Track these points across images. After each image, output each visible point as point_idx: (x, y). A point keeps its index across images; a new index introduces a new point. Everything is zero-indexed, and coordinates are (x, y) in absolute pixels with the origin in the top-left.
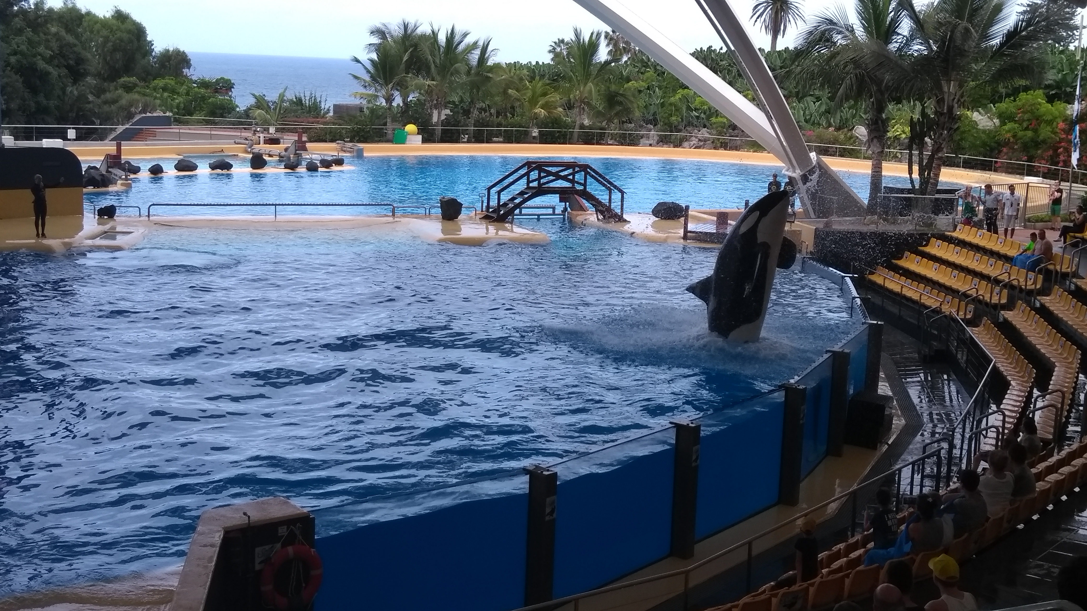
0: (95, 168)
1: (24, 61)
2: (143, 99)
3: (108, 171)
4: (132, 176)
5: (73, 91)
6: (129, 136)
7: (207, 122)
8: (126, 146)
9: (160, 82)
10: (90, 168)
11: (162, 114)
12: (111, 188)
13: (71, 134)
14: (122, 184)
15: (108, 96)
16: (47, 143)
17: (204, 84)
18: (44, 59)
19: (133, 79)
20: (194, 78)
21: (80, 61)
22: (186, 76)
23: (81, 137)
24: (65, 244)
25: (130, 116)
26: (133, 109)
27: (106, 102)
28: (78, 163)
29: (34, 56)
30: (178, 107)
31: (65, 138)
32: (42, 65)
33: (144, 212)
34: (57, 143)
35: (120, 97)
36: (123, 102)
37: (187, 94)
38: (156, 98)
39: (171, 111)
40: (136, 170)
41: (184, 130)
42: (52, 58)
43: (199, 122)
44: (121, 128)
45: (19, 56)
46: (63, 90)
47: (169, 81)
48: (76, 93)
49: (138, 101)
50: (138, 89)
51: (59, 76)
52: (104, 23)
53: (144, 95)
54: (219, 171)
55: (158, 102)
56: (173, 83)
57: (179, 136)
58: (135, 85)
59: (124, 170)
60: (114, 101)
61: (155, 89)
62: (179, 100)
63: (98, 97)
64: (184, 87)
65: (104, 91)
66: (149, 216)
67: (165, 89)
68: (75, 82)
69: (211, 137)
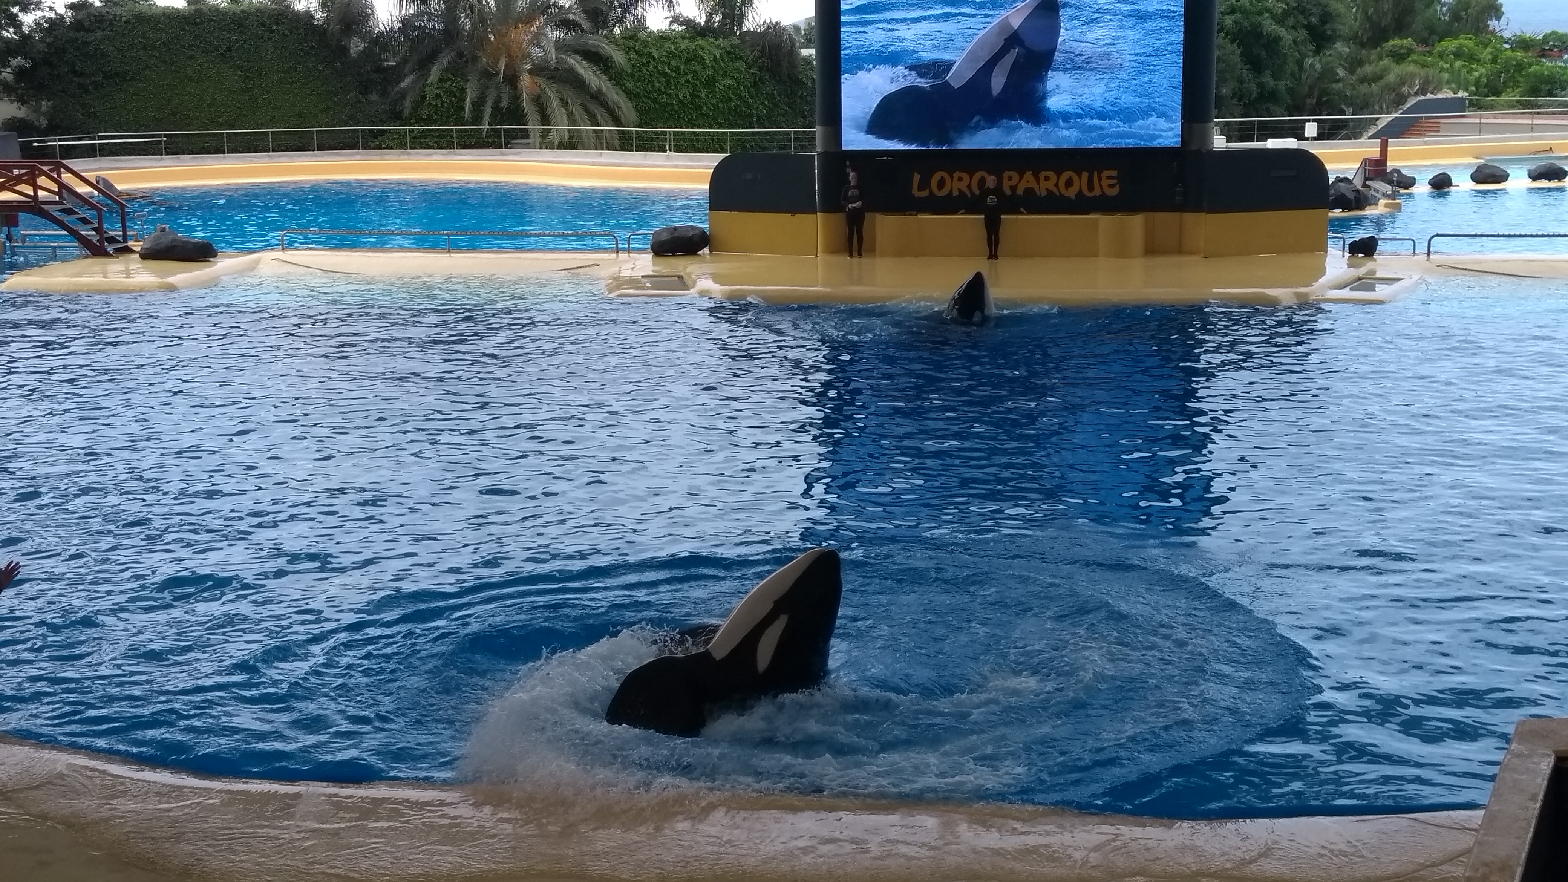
0: (1345, 180)
1: (1246, 24)
2: (1423, 72)
3: (1365, 185)
4: (1402, 191)
5: (1314, 63)
6: (1399, 130)
7: (1525, 105)
8: (1395, 146)
9: (1449, 45)
10: (1339, 180)
11: (1451, 95)
13: (1311, 129)
14: (1386, 206)
15: (1368, 69)
16: (1273, 143)
17: (1523, 44)
18: (1274, 16)
19: (1408, 42)
20: (1507, 34)
21: (1327, 17)
22: (1493, 33)
23: (1327, 133)
24: (1298, 295)
25: (1400, 100)
26: (1405, 89)
27: (1362, 80)
28: (1324, 173)
29: (1260, 13)
30: (1477, 83)
31: (1301, 137)
32: (1270, 26)
34: (1290, 143)
35: (1386, 71)
36: (1391, 78)
37: (1494, 61)
38: (1442, 70)
39: (1466, 90)
40: (1409, 183)
41: (1487, 118)
42: (1286, 14)
43: (1511, 105)
44: (1385, 119)
45: (1238, 15)
46: (1300, 64)
47: (1466, 42)
48: (1318, 66)
49: (1413, 76)
50: (1414, 57)
51: (1295, 41)
53: (1424, 66)
54: (1544, 183)
55: (1446, 76)
56: (1470, 44)
57: (1480, 129)
58: (1410, 51)
59: (1390, 182)
60: (1377, 78)
61: (1441, 56)
62: (1479, 72)
63: (1352, 72)
64: (1489, 49)
65: (1360, 63)
66: (1428, 254)
67: (1458, 55)
68: (1318, 51)
69: (1532, 128)
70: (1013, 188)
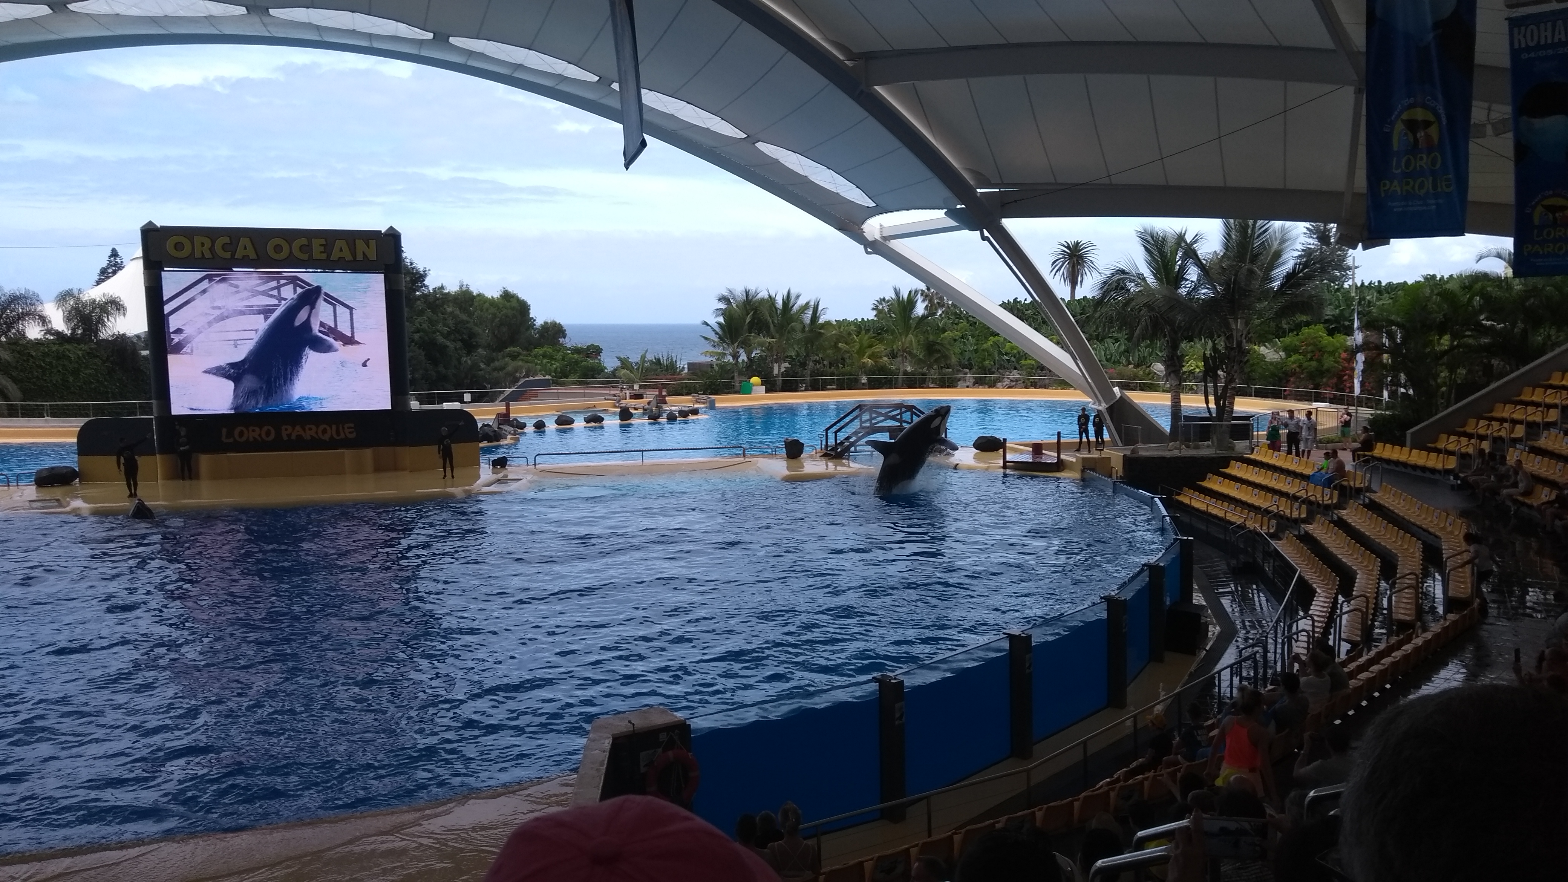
0: (488, 425)
1: (426, 338)
2: (527, 365)
3: (499, 428)
4: (520, 431)
5: (467, 360)
6: (516, 397)
7: (581, 383)
8: (513, 406)
9: (539, 351)
10: (484, 425)
11: (542, 378)
12: (503, 442)
13: (467, 397)
14: (511, 439)
15: (497, 364)
16: (447, 406)
17: (577, 350)
18: (442, 334)
19: (517, 349)
20: (568, 346)
21: (472, 335)
22: (562, 345)
23: (476, 399)
24: (466, 491)
25: (516, 380)
26: (518, 375)
27: (495, 369)
28: (475, 422)
29: (434, 332)
30: (555, 371)
31: (462, 401)
32: (440, 340)
33: (531, 461)
34: (456, 405)
35: (507, 364)
36: (510, 368)
37: (563, 359)
38: (536, 364)
39: (550, 375)
40: (523, 426)
41: (562, 390)
42: (449, 334)
43: (574, 383)
44: (508, 391)
45: (421, 334)
46: (459, 360)
47: (547, 349)
48: (469, 362)
49: (521, 367)
50: (521, 357)
51: (456, 349)
52: (492, 302)
53: (527, 362)
54: (592, 424)
55: (539, 367)
56: (550, 350)
57: (558, 396)
58: (519, 354)
59: (512, 426)
60: (502, 369)
61: (536, 357)
62: (557, 365)
63: (489, 366)
64: (561, 353)
65: (493, 360)
66: (535, 465)
67: (544, 356)
68: (469, 353)
69: (584, 395)
70: (289, 435)
